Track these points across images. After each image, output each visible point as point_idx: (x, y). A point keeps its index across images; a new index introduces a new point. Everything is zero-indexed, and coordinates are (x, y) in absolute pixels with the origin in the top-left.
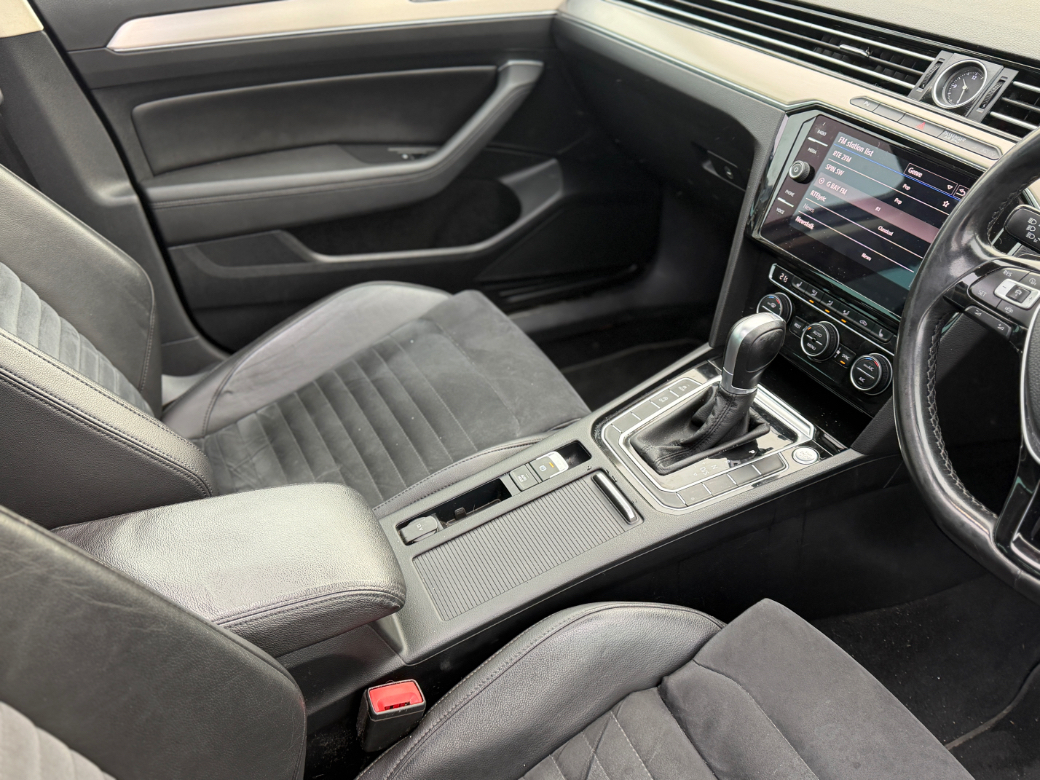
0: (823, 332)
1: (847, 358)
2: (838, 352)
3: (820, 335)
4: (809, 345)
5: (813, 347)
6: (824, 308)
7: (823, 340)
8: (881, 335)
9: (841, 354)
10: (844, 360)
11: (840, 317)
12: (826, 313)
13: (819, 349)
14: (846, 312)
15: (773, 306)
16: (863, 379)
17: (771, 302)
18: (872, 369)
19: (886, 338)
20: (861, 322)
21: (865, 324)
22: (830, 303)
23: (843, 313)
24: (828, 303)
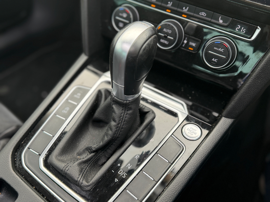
0: (172, 28)
1: (194, 45)
2: (185, 42)
3: (170, 32)
4: (162, 41)
5: (166, 42)
6: (165, 9)
7: (173, 35)
8: (221, 21)
9: (188, 43)
10: (192, 46)
11: (181, 14)
12: (168, 13)
13: (171, 42)
14: (186, 8)
15: (125, 15)
16: (216, 60)
17: (122, 13)
18: (223, 50)
19: (226, 23)
20: (201, 14)
21: (205, 15)
22: (170, 4)
23: (183, 9)
24: (168, 4)
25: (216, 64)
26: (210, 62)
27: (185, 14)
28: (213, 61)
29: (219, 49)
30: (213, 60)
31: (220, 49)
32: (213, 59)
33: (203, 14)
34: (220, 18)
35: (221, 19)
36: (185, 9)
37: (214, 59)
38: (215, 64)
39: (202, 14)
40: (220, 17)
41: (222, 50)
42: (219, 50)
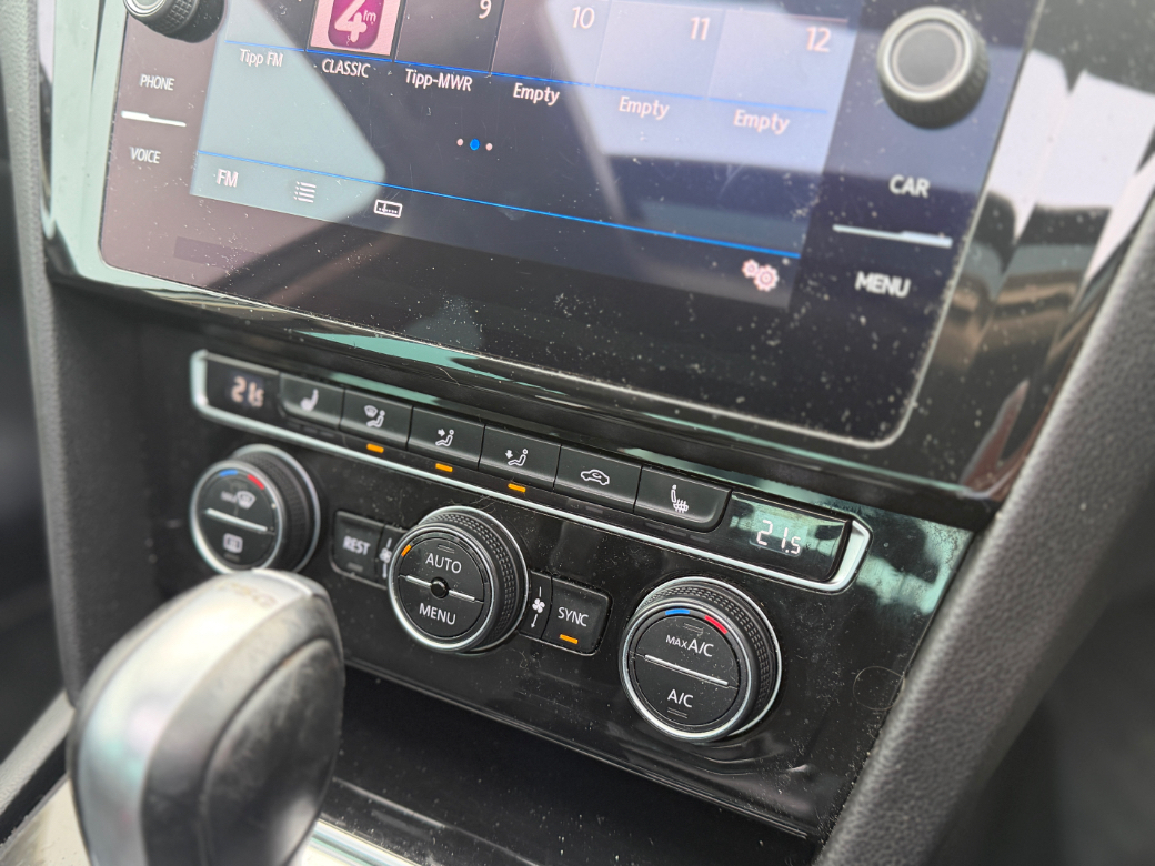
0: (460, 550)
2: (539, 606)
3: (455, 567)
4: (426, 610)
5: (444, 617)
6: (427, 460)
7: (472, 579)
8: (680, 508)
9: (551, 611)
10: (570, 628)
11: (498, 479)
12: (440, 476)
13: (467, 618)
14: (516, 456)
15: (246, 500)
16: (684, 698)
17: (234, 492)
18: (709, 650)
19: (704, 513)
20: (587, 476)
21: (604, 480)
22: (444, 437)
23: (506, 460)
24: (439, 438)
25: (694, 720)
26: (663, 708)
27: (519, 480)
28: (672, 700)
29: (688, 646)
30: (670, 697)
31: (695, 641)
32: (673, 695)
33: (595, 474)
34: (673, 492)
35: (679, 496)
36: (511, 459)
37: (674, 691)
38: (684, 716)
39: (590, 475)
40: (675, 487)
41: (705, 646)
42: (691, 646)
